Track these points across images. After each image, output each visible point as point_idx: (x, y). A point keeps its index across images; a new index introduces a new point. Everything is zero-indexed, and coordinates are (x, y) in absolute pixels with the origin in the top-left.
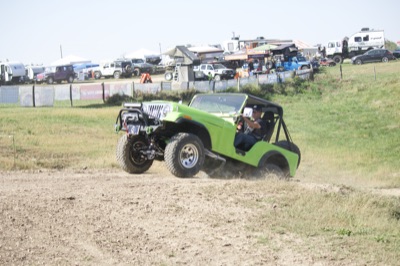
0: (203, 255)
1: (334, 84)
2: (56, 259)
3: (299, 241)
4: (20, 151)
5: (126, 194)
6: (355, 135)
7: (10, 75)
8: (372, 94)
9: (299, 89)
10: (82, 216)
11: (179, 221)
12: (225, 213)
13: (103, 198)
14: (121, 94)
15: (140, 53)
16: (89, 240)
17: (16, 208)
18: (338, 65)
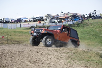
0: (55, 65)
1: (87, 24)
2: (20, 65)
3: (78, 62)
4: (8, 40)
5: (36, 50)
6: (92, 38)
7: (5, 21)
8: (96, 27)
9: (78, 25)
10: (26, 55)
11: (49, 57)
12: (60, 55)
13: (31, 51)
14: (33, 26)
15: (38, 16)
16: (27, 61)
17: (10, 53)
18: (88, 19)
